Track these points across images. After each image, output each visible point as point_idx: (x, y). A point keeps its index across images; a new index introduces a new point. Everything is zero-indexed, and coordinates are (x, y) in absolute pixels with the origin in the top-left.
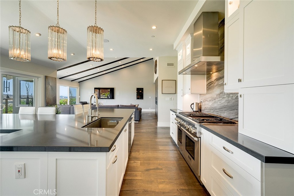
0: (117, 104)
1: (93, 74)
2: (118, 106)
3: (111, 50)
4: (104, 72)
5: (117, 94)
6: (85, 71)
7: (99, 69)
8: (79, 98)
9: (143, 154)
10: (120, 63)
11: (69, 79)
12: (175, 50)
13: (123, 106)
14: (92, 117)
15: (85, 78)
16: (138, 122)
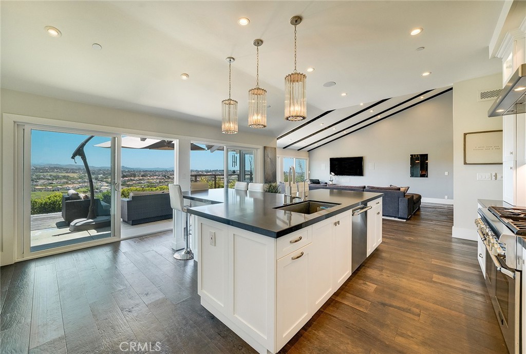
0: (362, 185)
1: (327, 138)
2: (365, 187)
3: (344, 94)
4: (345, 132)
5: (368, 167)
6: (314, 134)
7: (334, 129)
8: (309, 174)
9: (388, 276)
10: (372, 112)
11: (295, 148)
12: (494, 57)
13: (373, 188)
14: (292, 198)
15: (316, 145)
16: (405, 220)
